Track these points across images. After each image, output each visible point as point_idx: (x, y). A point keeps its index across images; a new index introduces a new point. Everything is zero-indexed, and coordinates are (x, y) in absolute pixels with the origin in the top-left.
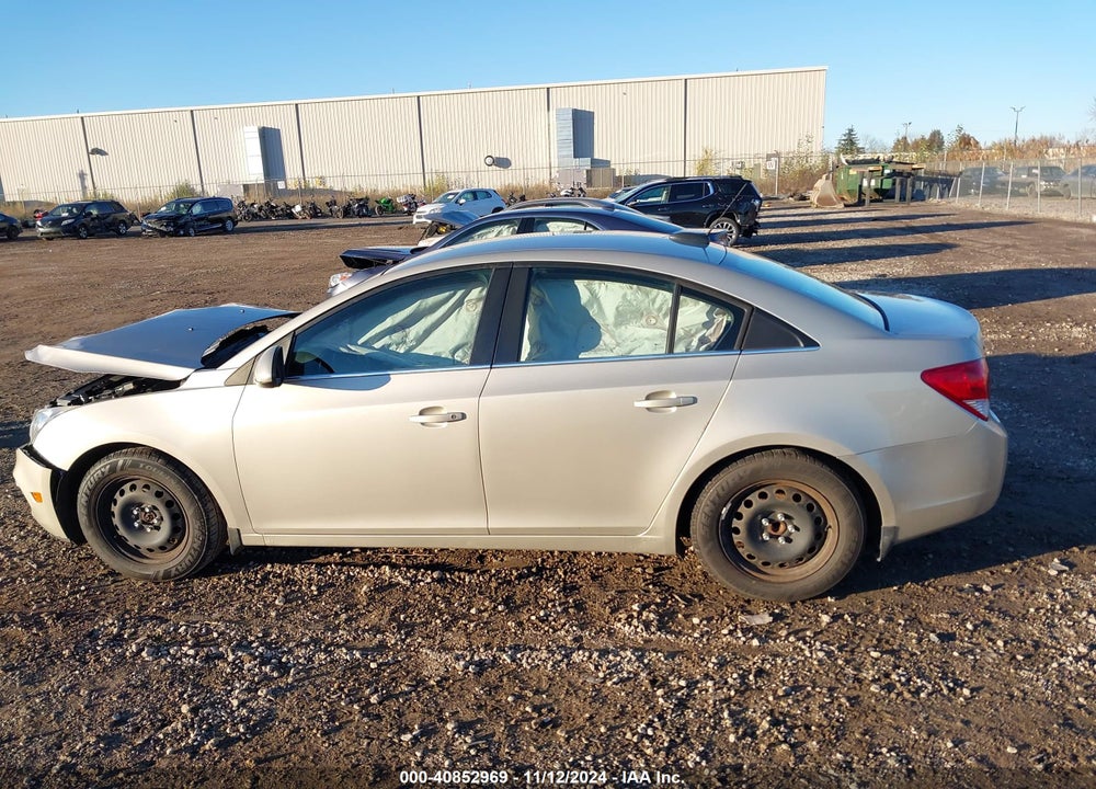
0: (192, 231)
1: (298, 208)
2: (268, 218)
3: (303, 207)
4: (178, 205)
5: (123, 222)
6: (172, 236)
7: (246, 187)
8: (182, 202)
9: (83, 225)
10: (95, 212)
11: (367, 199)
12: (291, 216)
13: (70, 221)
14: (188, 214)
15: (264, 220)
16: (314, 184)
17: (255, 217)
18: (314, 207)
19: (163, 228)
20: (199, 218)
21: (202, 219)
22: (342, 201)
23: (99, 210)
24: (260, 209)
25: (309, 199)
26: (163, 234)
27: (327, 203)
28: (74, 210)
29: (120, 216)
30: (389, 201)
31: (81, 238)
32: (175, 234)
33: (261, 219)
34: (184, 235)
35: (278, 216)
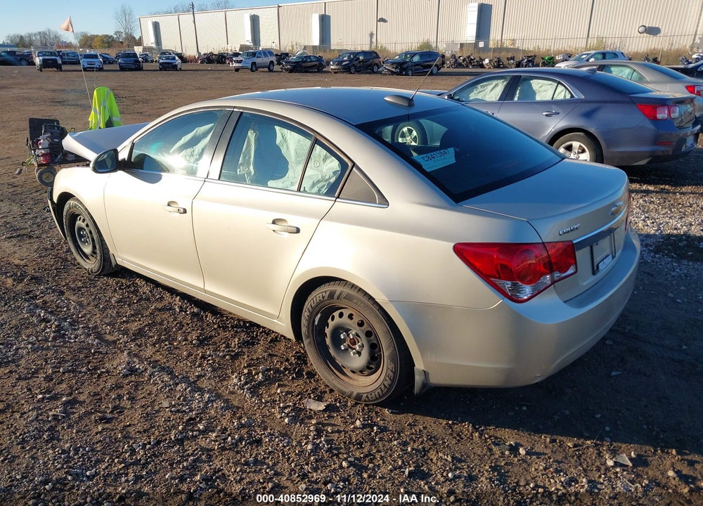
0: (410, 73)
1: (487, 61)
2: (467, 67)
3: (490, 61)
4: (406, 55)
5: (377, 64)
6: (397, 75)
7: (462, 45)
8: (409, 54)
9: (354, 65)
10: (361, 58)
11: (535, 56)
12: (482, 66)
13: (347, 63)
14: (410, 61)
15: (465, 68)
16: (507, 44)
17: (460, 65)
18: (499, 61)
19: (394, 70)
20: (417, 64)
21: (418, 65)
22: (519, 57)
23: (364, 56)
24: (464, 60)
25: (497, 55)
26: (393, 73)
27: (508, 58)
28: (352, 56)
29: (376, 61)
30: (552, 58)
31: (351, 73)
32: (400, 74)
33: (463, 67)
34: (405, 75)
35: (474, 65)
